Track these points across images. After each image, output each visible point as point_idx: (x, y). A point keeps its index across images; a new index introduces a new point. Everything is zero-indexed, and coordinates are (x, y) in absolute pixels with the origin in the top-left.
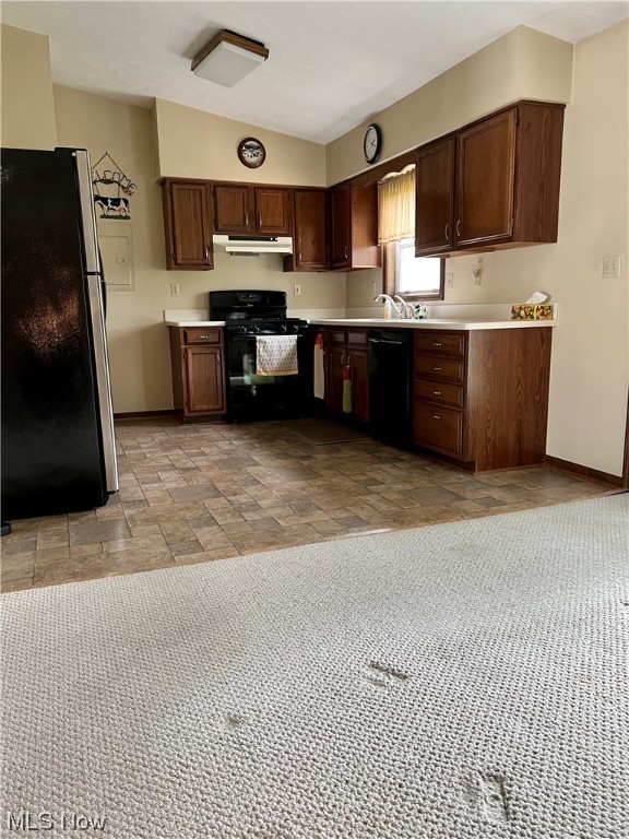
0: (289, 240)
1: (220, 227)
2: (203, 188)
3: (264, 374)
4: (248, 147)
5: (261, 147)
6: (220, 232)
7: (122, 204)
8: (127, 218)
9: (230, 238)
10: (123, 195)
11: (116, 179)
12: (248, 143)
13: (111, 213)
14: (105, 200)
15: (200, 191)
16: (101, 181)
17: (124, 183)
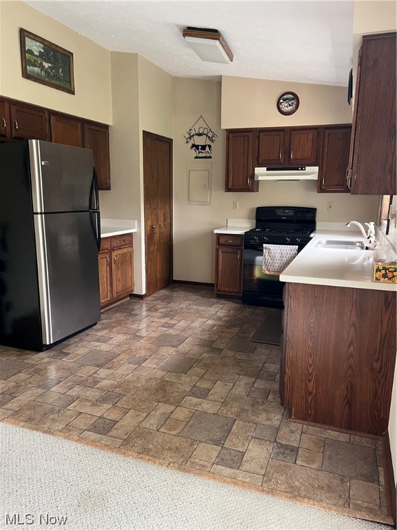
0: (316, 169)
1: (260, 161)
2: (250, 134)
3: (267, 272)
4: (284, 100)
5: (296, 98)
6: (260, 165)
7: (207, 148)
8: (210, 157)
9: (267, 170)
10: (209, 142)
11: (205, 132)
12: (285, 97)
13: (201, 155)
14: (197, 147)
15: (248, 136)
16: (196, 134)
17: (210, 135)
